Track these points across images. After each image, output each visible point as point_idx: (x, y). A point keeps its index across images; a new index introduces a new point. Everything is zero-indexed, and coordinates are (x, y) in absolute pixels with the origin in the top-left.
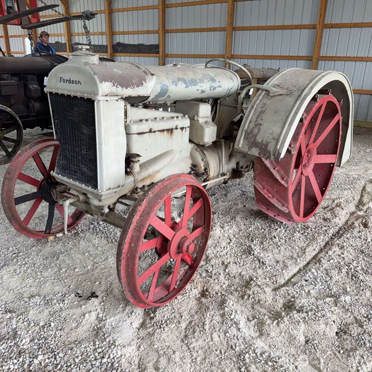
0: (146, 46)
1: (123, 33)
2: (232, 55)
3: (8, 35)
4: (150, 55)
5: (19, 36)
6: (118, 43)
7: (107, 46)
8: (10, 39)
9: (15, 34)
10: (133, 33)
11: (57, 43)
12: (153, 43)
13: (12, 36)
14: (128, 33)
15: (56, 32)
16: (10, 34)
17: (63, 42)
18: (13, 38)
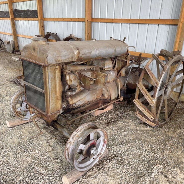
2: (92, 19)
4: (34, 19)
6: (15, 9)
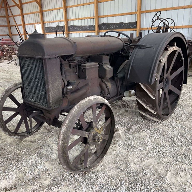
0: (125, 23)
1: (107, 16)
3: (25, 24)
4: (128, 30)
5: (32, 24)
6: (103, 23)
7: (95, 26)
8: (26, 26)
9: (30, 23)
10: (115, 16)
11: (58, 26)
12: (130, 22)
13: (27, 24)
14: (111, 16)
15: (57, 20)
16: (26, 23)
17: (62, 26)
18: (28, 25)
